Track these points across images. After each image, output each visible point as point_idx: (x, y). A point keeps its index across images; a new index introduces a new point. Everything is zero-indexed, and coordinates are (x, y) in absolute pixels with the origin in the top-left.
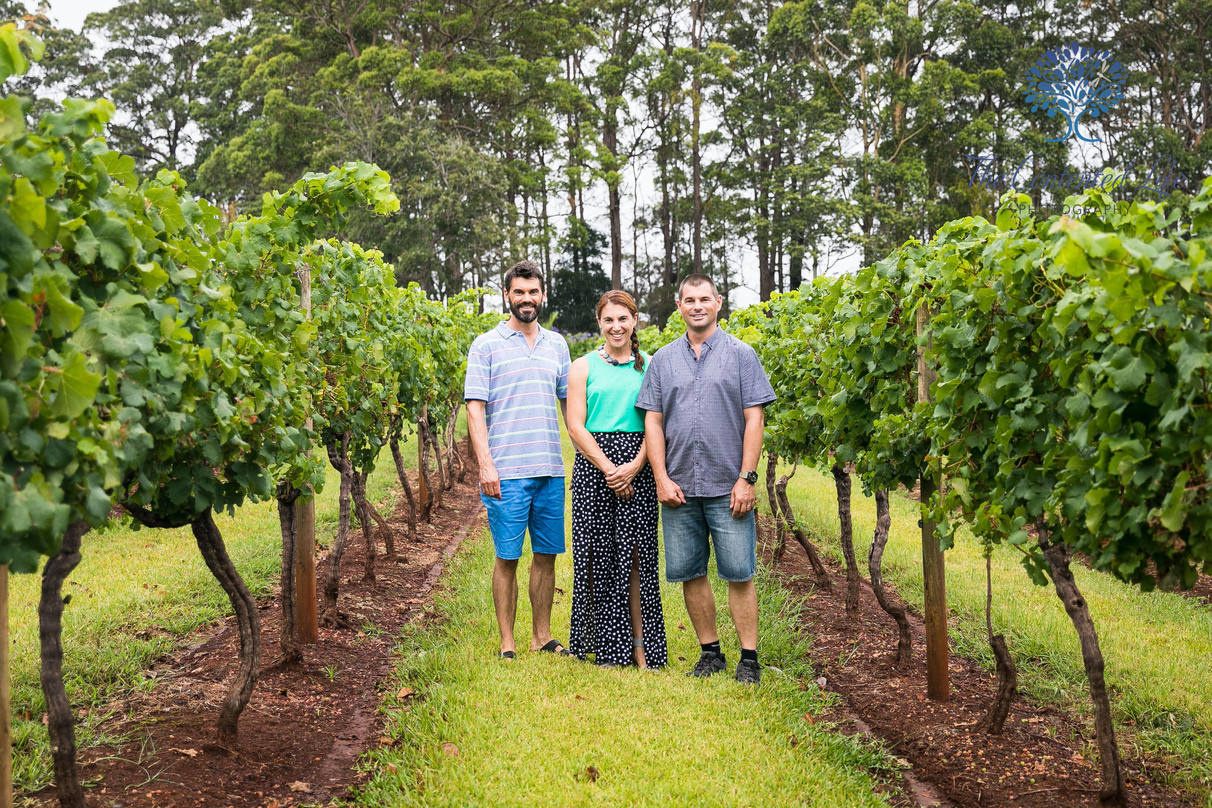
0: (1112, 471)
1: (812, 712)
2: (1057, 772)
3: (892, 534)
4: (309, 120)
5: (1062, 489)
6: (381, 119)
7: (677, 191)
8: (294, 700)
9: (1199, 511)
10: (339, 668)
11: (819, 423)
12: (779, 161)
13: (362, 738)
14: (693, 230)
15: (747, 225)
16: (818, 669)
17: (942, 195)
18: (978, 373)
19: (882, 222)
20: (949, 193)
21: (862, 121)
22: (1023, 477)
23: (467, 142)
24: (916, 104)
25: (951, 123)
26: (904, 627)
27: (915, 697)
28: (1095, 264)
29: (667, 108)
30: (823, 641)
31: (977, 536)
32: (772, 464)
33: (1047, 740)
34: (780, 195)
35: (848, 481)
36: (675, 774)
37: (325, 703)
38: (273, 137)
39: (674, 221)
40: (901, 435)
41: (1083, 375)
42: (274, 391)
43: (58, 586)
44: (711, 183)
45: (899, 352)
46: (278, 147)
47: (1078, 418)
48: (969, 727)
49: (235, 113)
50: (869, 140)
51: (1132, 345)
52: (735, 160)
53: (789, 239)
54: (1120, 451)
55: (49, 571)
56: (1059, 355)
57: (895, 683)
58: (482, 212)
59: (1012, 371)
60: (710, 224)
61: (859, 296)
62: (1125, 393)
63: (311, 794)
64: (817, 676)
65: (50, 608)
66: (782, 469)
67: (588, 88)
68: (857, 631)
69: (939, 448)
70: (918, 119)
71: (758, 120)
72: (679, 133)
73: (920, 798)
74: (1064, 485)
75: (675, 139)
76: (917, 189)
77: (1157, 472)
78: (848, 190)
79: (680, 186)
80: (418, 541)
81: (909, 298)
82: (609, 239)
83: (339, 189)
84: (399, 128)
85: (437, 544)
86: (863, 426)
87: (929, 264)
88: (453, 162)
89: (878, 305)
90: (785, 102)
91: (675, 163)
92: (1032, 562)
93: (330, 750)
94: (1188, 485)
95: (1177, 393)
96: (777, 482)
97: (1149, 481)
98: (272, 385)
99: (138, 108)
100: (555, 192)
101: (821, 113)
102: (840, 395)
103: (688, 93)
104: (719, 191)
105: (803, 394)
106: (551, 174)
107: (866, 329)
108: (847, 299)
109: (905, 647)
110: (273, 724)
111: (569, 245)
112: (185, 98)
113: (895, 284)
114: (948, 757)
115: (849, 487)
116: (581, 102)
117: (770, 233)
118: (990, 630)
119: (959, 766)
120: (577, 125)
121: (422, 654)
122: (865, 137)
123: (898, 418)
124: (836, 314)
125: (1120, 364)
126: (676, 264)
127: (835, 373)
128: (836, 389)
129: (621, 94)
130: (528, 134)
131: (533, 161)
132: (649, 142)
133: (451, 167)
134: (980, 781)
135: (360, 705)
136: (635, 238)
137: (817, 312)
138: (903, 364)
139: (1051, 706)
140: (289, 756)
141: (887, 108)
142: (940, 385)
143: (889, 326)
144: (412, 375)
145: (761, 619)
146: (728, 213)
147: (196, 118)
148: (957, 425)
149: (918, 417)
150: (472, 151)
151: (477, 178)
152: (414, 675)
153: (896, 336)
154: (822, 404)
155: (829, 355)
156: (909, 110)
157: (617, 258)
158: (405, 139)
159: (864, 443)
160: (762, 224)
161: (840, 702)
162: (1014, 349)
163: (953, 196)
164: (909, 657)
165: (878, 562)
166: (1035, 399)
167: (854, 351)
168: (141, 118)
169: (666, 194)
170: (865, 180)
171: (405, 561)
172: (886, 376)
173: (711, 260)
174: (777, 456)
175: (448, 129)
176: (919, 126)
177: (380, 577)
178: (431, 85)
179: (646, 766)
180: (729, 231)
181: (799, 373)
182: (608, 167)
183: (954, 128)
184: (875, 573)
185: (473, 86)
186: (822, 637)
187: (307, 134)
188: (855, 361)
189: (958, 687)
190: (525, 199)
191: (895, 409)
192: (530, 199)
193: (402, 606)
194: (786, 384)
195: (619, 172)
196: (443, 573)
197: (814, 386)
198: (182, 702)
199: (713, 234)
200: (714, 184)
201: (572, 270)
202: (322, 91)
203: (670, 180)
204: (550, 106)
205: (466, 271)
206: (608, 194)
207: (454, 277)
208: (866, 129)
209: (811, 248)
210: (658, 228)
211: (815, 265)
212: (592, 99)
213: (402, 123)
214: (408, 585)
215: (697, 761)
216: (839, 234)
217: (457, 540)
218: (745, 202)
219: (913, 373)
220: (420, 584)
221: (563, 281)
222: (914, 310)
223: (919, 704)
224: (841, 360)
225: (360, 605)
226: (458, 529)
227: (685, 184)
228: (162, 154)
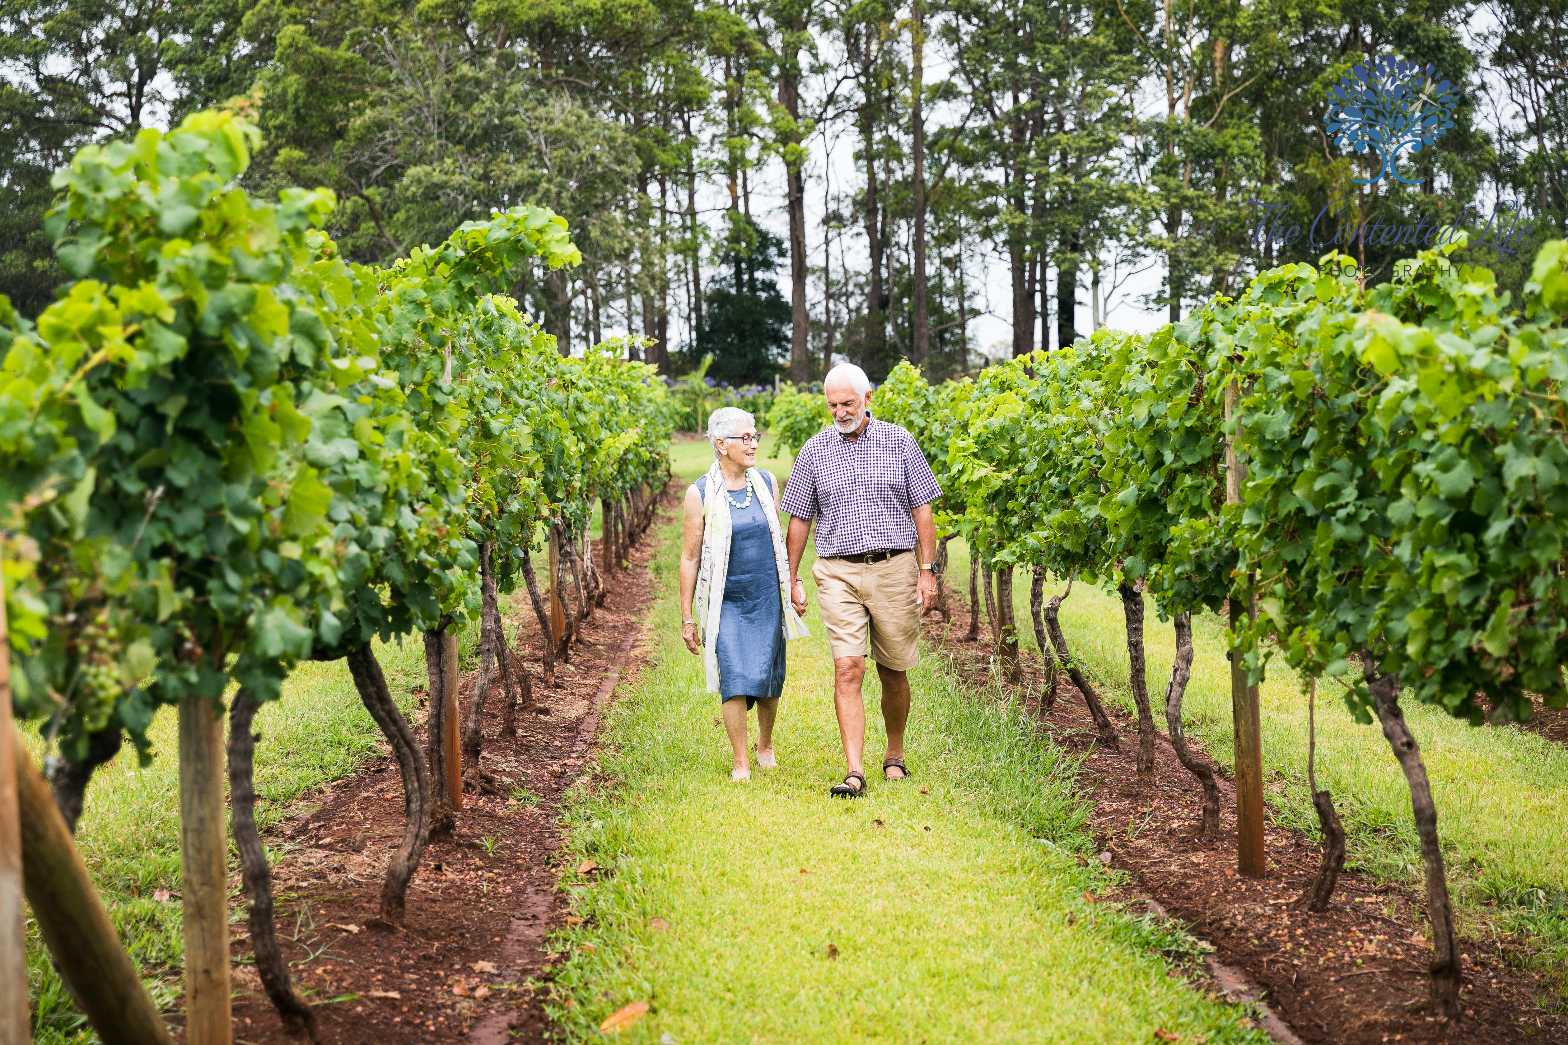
0: (1436, 590)
1: (1093, 891)
2: (1391, 953)
3: (1196, 671)
4: (342, 70)
5: (1383, 610)
6: (450, 69)
7: (889, 171)
8: (450, 874)
9: (1528, 633)
10: (496, 841)
11: (1101, 527)
12: (1041, 124)
13: (544, 919)
14: (913, 230)
15: (994, 221)
16: (1101, 843)
17: (1287, 176)
18: (1296, 469)
19: (1195, 218)
20: (1295, 173)
21: (1165, 67)
22: (1347, 596)
23: (579, 103)
24: (1244, 41)
25: (1299, 69)
26: (1212, 788)
27: (1222, 873)
28: (1405, 362)
29: (874, 47)
30: (1107, 809)
31: (1293, 668)
32: (1038, 582)
33: (1384, 921)
34: (1043, 179)
35: (1141, 603)
36: (930, 952)
37: (490, 880)
38: (290, 96)
39: (884, 217)
40: (1205, 545)
41: (1408, 477)
42: (452, 497)
43: (248, 723)
44: (939, 159)
45: (1203, 440)
46: (297, 111)
47: (1401, 529)
48: (1287, 905)
49: (229, 57)
50: (1176, 95)
51: (1459, 446)
52: (976, 124)
53: (1056, 243)
54: (1445, 566)
55: (240, 705)
56: (1384, 452)
57: (1199, 858)
58: (603, 206)
59: (1333, 470)
60: (937, 220)
61: (1152, 365)
62: (1451, 500)
63: (499, 975)
64: (1099, 851)
65: (241, 746)
66: (1052, 588)
67: (756, 17)
68: (1152, 798)
69: (1249, 561)
70: (1249, 61)
71: (1011, 65)
72: (891, 84)
73: (1224, 982)
74: (1386, 606)
75: (886, 93)
76: (1247, 167)
77: (1484, 590)
78: (1145, 170)
79: (894, 165)
80: (557, 686)
81: (1215, 373)
82: (787, 245)
83: (506, 240)
84: (477, 82)
85: (584, 691)
86: (1158, 532)
87: (1241, 329)
88: (558, 132)
89: (1176, 378)
90: (1051, 39)
91: (886, 129)
92: (1356, 698)
93: (508, 930)
94: (1513, 605)
95: (1505, 502)
96: (1046, 603)
97: (1476, 600)
98: (449, 489)
99: (81, 50)
100: (708, 175)
101: (1105, 55)
102: (1128, 494)
103: (904, 25)
104: (953, 171)
105: (1081, 489)
106: (701, 148)
107: (1162, 408)
108: (1137, 368)
109: (1212, 813)
110: (434, 901)
111: (727, 255)
112: (153, 34)
113: (1199, 354)
114: (1259, 938)
115: (1141, 611)
116: (745, 40)
117: (1028, 234)
118: (1313, 785)
119: (1272, 946)
120: (739, 74)
121: (597, 824)
122: (1170, 90)
123: (1201, 523)
124: (1123, 388)
125: (1446, 468)
126: (887, 281)
127: (1122, 462)
128: (1123, 485)
129: (805, 28)
130: (666, 89)
131: (674, 127)
132: (848, 99)
133: (555, 139)
134: (1296, 962)
135: (531, 883)
136: (827, 242)
137: (1099, 378)
138: (1208, 454)
139: (1393, 884)
140: (462, 935)
141: (1202, 46)
142: (1250, 484)
143: (1191, 406)
144: (555, 463)
145: (1027, 783)
146: (966, 203)
147: (170, 65)
148: (1271, 533)
149: (1226, 523)
150: (586, 116)
151: (593, 157)
152: (592, 849)
153: (1199, 418)
154: (1106, 503)
155: (1113, 438)
156: (1237, 48)
157: (800, 273)
158: (487, 100)
159: (1158, 553)
160: (1017, 221)
161: (1127, 879)
162: (1336, 443)
163: (1302, 177)
164: (1217, 826)
165: (1178, 706)
166: (1359, 503)
167: (1146, 436)
168: (87, 64)
169: (872, 176)
170: (1170, 155)
171: (546, 712)
172: (1187, 470)
173: (940, 275)
174: (1045, 570)
175: (548, 83)
176: (1251, 75)
177: (520, 732)
178: (524, 18)
179: (895, 945)
180: (967, 230)
181: (1076, 461)
182: (786, 137)
183: (1303, 77)
184: (1174, 720)
185: (585, 18)
186: (1105, 805)
187: (341, 92)
188: (1148, 449)
189: (1278, 862)
190: (662, 184)
191: (1197, 512)
192: (668, 185)
193: (556, 768)
194: (1059, 475)
195: (804, 144)
196: (600, 729)
197: (1094, 478)
198: (320, 875)
199: (944, 235)
200: (944, 161)
201: (733, 291)
202: (361, 28)
203: (878, 156)
204: (699, 47)
205: (575, 294)
206: (785, 177)
207: (557, 304)
208: (1172, 80)
209: (1089, 257)
210: (860, 226)
211: (1096, 282)
212: (762, 34)
213: (481, 75)
214: (557, 743)
215: (956, 939)
216: (1131, 236)
217: (608, 686)
218: (989, 188)
219: (1220, 466)
220: (572, 741)
221: (719, 307)
222: (1220, 389)
223: (1227, 880)
224: (1131, 447)
225: (504, 766)
226: (606, 670)
227: (901, 162)
228: (121, 120)
